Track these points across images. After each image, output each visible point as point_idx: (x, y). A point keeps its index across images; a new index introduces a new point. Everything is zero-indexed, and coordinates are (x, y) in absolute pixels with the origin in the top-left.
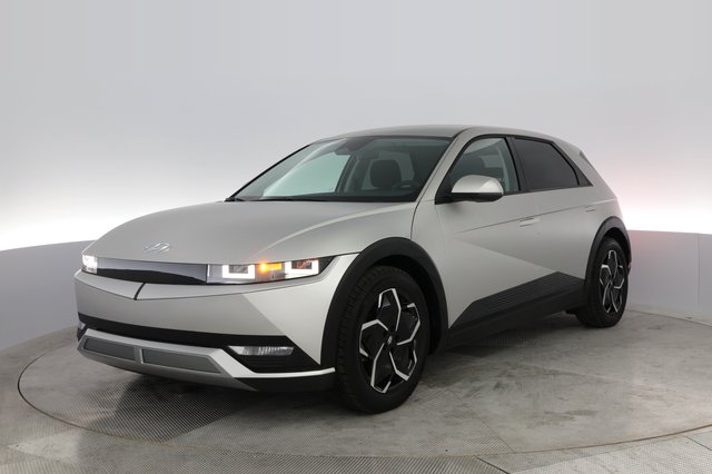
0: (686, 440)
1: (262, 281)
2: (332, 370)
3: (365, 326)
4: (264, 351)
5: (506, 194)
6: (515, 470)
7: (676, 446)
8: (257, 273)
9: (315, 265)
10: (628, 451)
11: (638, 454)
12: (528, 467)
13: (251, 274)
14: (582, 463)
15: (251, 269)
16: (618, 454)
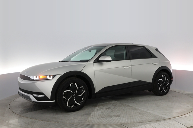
0: (172, 120)
1: (40, 80)
2: (54, 101)
3: (65, 91)
4: (40, 96)
5: (113, 60)
6: (131, 127)
7: (170, 121)
8: (39, 78)
9: (51, 77)
10: (158, 122)
11: (161, 123)
12: (134, 127)
13: (38, 78)
14: (147, 126)
15: (38, 77)
16: (156, 123)
